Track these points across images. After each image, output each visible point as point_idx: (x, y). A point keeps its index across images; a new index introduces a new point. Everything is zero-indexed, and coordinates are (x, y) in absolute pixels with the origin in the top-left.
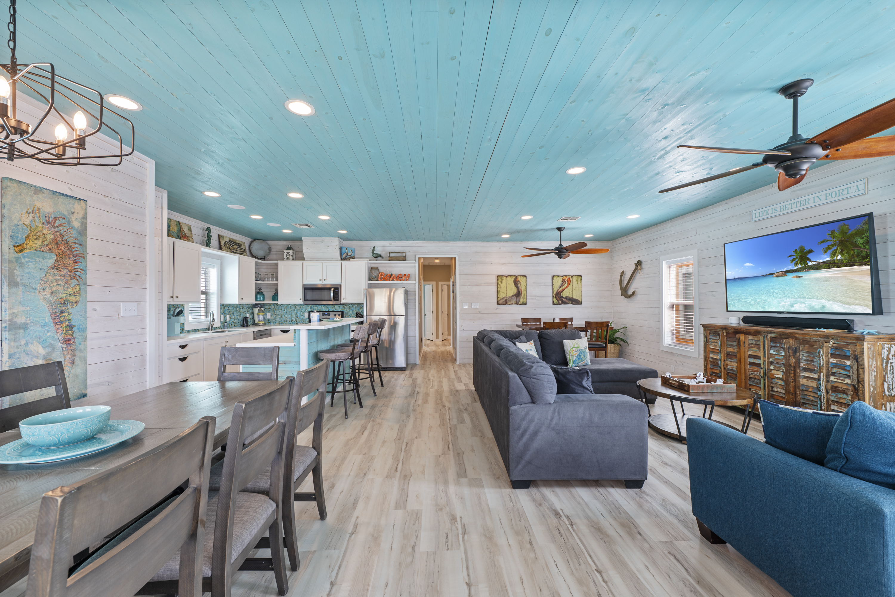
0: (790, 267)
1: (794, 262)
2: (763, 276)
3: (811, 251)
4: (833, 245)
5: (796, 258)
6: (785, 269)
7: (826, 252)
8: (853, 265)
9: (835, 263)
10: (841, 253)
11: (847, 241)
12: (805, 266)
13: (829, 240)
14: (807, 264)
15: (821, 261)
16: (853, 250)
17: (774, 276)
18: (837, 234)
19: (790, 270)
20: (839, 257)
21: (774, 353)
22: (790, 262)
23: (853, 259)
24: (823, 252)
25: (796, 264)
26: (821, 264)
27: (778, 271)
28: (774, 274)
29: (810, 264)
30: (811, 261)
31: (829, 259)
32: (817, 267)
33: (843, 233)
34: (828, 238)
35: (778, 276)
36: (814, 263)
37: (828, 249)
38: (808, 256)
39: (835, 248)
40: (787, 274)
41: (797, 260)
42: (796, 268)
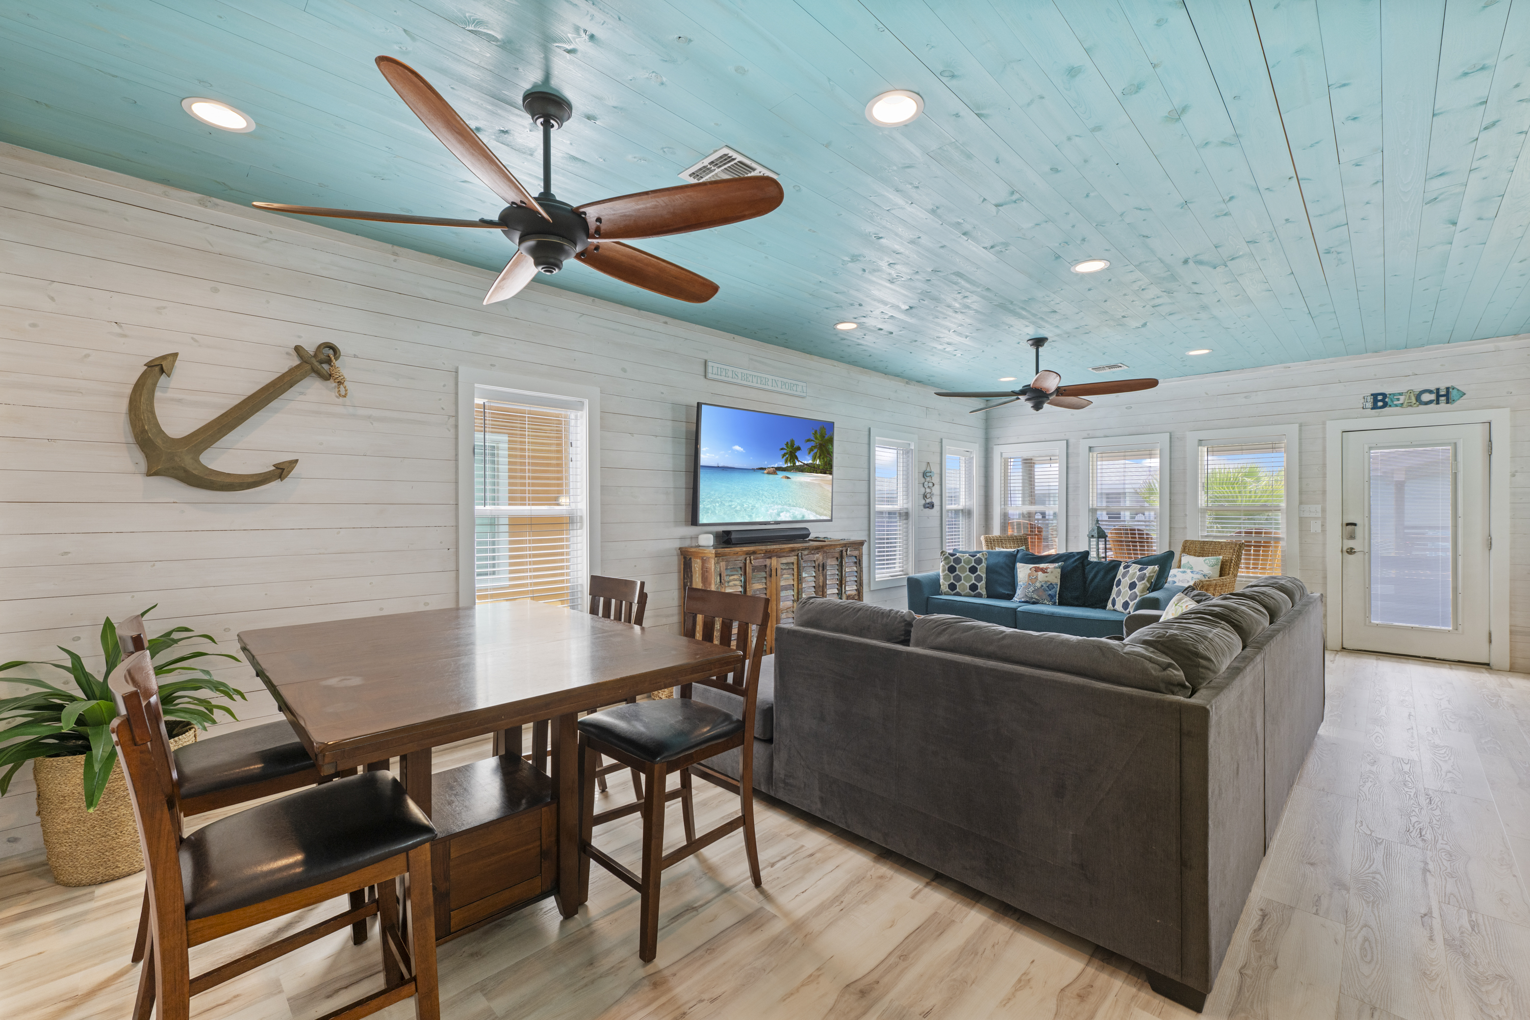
0: (781, 463)
1: (785, 458)
2: (753, 470)
3: (799, 449)
4: (815, 447)
5: (787, 453)
6: (776, 466)
7: (809, 453)
8: (825, 473)
9: (814, 467)
10: (819, 458)
11: (824, 446)
12: (794, 466)
13: (812, 440)
14: (795, 463)
15: (806, 462)
16: (827, 457)
17: (765, 472)
18: (818, 436)
19: (781, 468)
20: (818, 462)
21: (807, 575)
22: (781, 457)
23: (826, 467)
24: (807, 452)
25: (786, 462)
26: (806, 466)
27: (769, 466)
28: (765, 469)
29: (798, 464)
30: (799, 461)
31: (810, 462)
32: (802, 469)
33: (823, 437)
34: (812, 438)
35: (769, 473)
36: (800, 464)
37: (811, 450)
38: (796, 454)
39: (815, 450)
40: (778, 472)
41: (787, 456)
42: (786, 466)
